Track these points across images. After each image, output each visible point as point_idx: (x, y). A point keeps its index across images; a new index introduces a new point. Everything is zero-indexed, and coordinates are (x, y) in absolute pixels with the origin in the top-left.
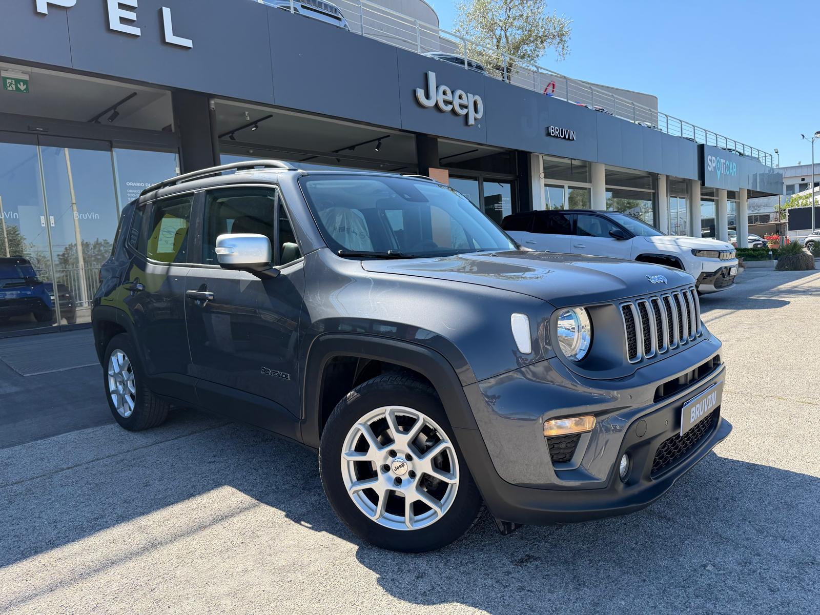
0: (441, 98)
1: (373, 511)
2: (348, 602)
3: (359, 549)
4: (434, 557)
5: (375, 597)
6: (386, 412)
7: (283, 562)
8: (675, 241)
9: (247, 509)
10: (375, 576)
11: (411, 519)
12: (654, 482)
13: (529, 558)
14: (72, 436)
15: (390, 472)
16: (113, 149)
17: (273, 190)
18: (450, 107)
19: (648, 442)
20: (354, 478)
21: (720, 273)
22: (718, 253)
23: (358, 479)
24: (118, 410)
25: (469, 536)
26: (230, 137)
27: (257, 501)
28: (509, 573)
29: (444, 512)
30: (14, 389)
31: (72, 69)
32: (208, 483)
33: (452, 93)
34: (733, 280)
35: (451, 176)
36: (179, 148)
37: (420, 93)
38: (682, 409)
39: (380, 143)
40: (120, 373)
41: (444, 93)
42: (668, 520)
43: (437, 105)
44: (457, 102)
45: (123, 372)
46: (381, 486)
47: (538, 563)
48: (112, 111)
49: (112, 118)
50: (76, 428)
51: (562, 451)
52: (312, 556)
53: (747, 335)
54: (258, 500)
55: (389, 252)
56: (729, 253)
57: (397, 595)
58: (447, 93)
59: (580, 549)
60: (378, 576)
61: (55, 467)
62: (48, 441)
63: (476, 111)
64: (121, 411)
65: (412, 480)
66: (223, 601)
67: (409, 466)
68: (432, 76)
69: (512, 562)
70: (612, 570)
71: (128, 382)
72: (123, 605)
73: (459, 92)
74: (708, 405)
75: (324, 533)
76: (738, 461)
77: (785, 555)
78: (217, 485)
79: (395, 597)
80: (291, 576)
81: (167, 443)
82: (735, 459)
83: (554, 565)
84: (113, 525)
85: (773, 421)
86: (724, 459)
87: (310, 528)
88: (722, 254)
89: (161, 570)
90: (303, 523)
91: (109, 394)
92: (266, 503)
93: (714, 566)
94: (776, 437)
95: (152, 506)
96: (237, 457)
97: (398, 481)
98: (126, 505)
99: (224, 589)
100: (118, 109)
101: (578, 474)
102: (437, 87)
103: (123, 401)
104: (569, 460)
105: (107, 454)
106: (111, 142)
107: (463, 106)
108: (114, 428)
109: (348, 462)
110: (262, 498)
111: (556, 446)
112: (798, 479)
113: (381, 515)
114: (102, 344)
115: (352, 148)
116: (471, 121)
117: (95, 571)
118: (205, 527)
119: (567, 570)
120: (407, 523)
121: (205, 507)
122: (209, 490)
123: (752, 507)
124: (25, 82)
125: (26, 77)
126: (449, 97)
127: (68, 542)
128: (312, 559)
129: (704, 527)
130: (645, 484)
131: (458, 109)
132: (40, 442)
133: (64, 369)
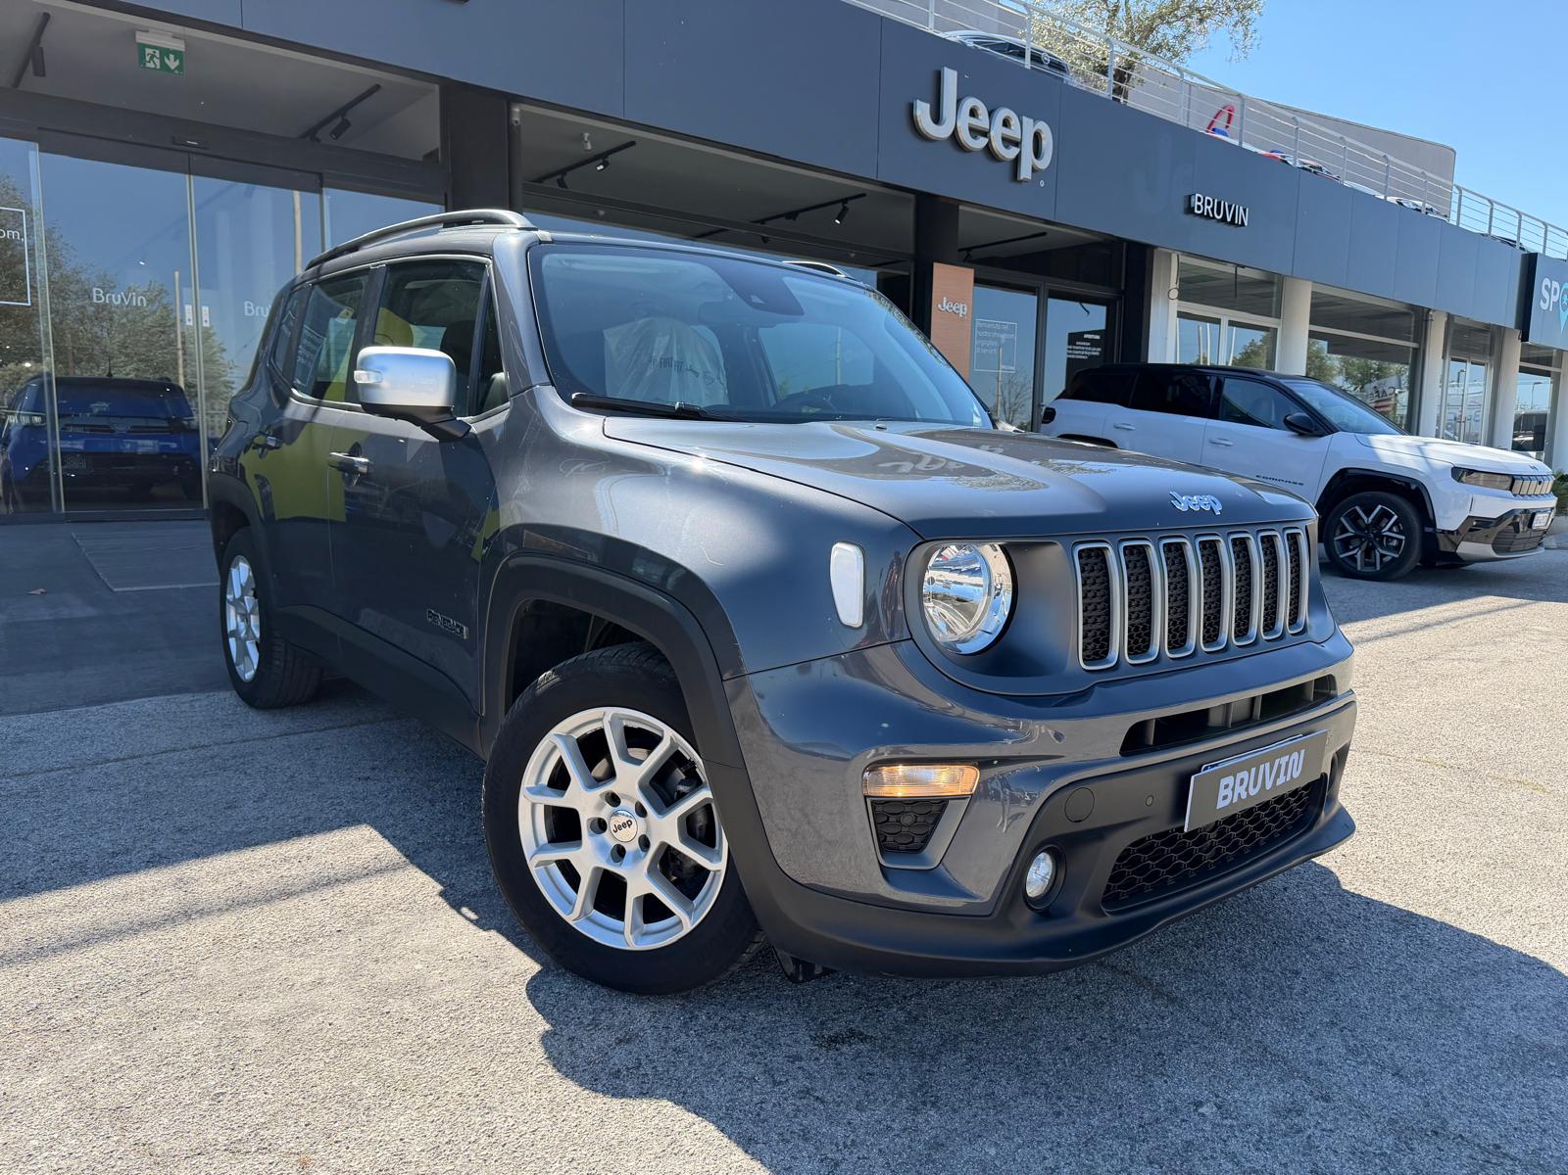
0: (965, 122)
1: (570, 903)
2: (467, 1069)
3: (540, 972)
4: (670, 1006)
5: (523, 1067)
6: (606, 718)
7: (393, 978)
8: (1419, 447)
9: (380, 871)
10: (544, 1026)
11: (634, 927)
12: (1110, 919)
13: (853, 1035)
14: (148, 704)
15: (606, 835)
16: (324, 189)
17: (482, 266)
18: (982, 142)
19: (1099, 834)
20: (543, 837)
21: (1509, 520)
22: (1510, 480)
23: (552, 840)
24: (237, 668)
25: (757, 976)
26: (558, 180)
27: (404, 859)
28: (798, 1058)
29: (693, 923)
30: (91, 611)
31: (241, 30)
32: (336, 816)
33: (991, 113)
34: (1539, 539)
35: (978, 281)
36: (446, 196)
37: (923, 111)
38: (1193, 777)
39: (845, 209)
40: (241, 599)
41: (973, 113)
42: (1173, 1000)
43: (954, 136)
44: (997, 132)
45: (246, 598)
46: (587, 857)
47: (864, 1047)
48: (339, 120)
49: (337, 133)
50: (168, 689)
51: (904, 829)
52: (449, 973)
53: (1529, 652)
54: (407, 856)
55: (677, 405)
56: (1535, 482)
57: (564, 1069)
58: (979, 112)
59: (962, 1034)
60: (548, 1027)
61: (97, 754)
62: (109, 709)
63: (1037, 152)
64: (240, 668)
65: (643, 854)
66: (251, 1033)
67: (638, 827)
68: (950, 78)
69: (813, 1039)
70: (1004, 1083)
71: (252, 616)
72: (80, 1012)
73: (1004, 113)
74: (1277, 776)
75: (493, 933)
76: (1381, 903)
77: (1385, 1107)
78: (351, 820)
79: (559, 1071)
80: (394, 1005)
81: (304, 736)
82: (1375, 898)
83: (894, 1057)
84: (137, 871)
85: (1497, 831)
86: (1353, 895)
87: (471, 921)
88: (1518, 483)
89: (175, 960)
90: (465, 910)
91: (225, 636)
92: (420, 867)
93: (1219, 1107)
94: (1487, 864)
95: (220, 844)
96: (412, 775)
97: (619, 852)
98: (178, 836)
99: (265, 1009)
100: (349, 117)
101: (934, 880)
102: (959, 102)
103: (244, 652)
104: (920, 849)
105: (194, 742)
106: (321, 179)
107: (1008, 142)
108: (229, 698)
109: (533, 806)
110: (416, 855)
111: (893, 819)
112: (1494, 956)
113: (583, 913)
114: (222, 543)
115: (792, 215)
116: (1025, 173)
117: (66, 946)
118: (290, 895)
119: (914, 1070)
120: (627, 935)
121: (309, 858)
122: (331, 829)
123: (1364, 1000)
124: (178, 54)
125: (180, 46)
126: (982, 122)
127: (49, 889)
128: (445, 979)
129: (1238, 1025)
130: (1085, 921)
131: (998, 146)
132: (94, 708)
133: (185, 586)
